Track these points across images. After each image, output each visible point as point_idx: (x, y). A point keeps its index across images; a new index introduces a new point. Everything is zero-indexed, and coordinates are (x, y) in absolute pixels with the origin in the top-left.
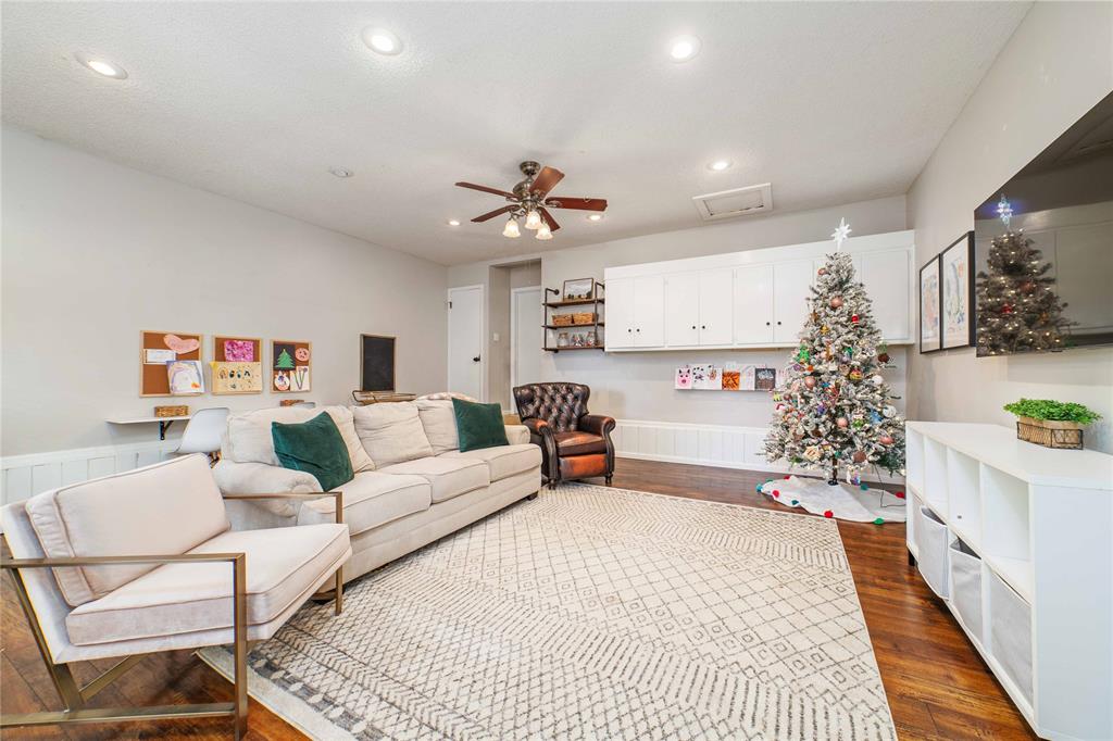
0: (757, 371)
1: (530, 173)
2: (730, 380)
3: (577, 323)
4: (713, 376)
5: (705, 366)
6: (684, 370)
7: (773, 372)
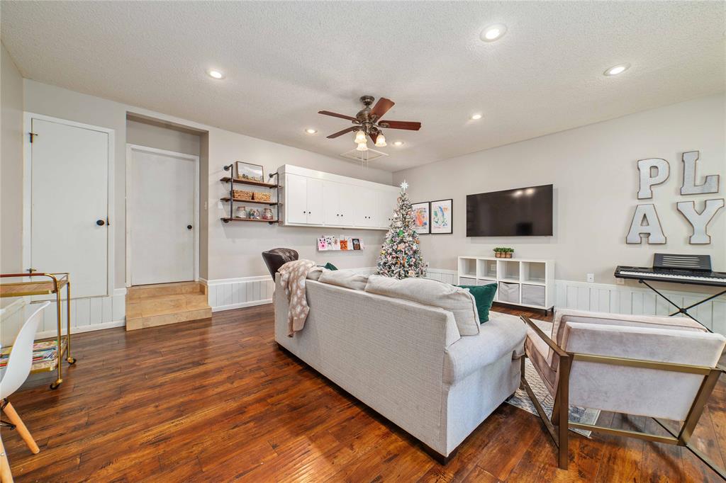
0: (353, 240)
1: (368, 104)
2: (344, 243)
3: (255, 200)
4: (336, 242)
5: (331, 237)
6: (322, 239)
7: (358, 240)
